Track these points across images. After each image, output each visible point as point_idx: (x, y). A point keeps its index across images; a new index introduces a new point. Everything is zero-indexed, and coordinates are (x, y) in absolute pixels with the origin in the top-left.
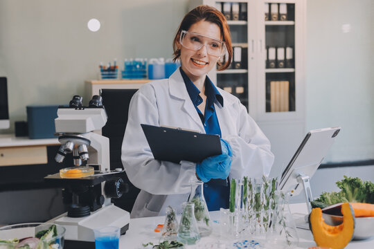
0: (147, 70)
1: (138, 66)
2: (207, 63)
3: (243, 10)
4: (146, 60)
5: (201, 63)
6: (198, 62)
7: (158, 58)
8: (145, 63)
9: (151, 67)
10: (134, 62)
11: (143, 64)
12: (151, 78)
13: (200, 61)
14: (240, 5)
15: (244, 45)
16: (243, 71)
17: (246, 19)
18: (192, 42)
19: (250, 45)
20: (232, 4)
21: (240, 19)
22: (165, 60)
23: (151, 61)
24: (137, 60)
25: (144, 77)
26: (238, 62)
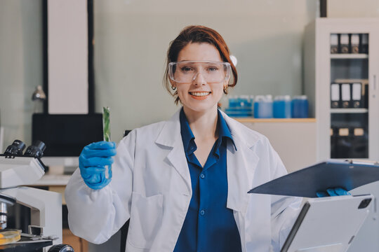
0: (253, 108)
1: (242, 104)
2: (210, 93)
3: (364, 42)
4: (252, 97)
5: (202, 94)
6: (198, 94)
7: (265, 94)
8: (252, 100)
9: (257, 105)
10: (239, 99)
11: (249, 101)
12: (256, 116)
13: (200, 92)
14: (360, 35)
15: (364, 82)
16: (363, 111)
17: (367, 52)
18: (184, 73)
19: (371, 82)
20: (350, 35)
21: (360, 52)
22: (273, 98)
23: (257, 99)
24: (243, 97)
25: (249, 115)
26: (357, 101)
